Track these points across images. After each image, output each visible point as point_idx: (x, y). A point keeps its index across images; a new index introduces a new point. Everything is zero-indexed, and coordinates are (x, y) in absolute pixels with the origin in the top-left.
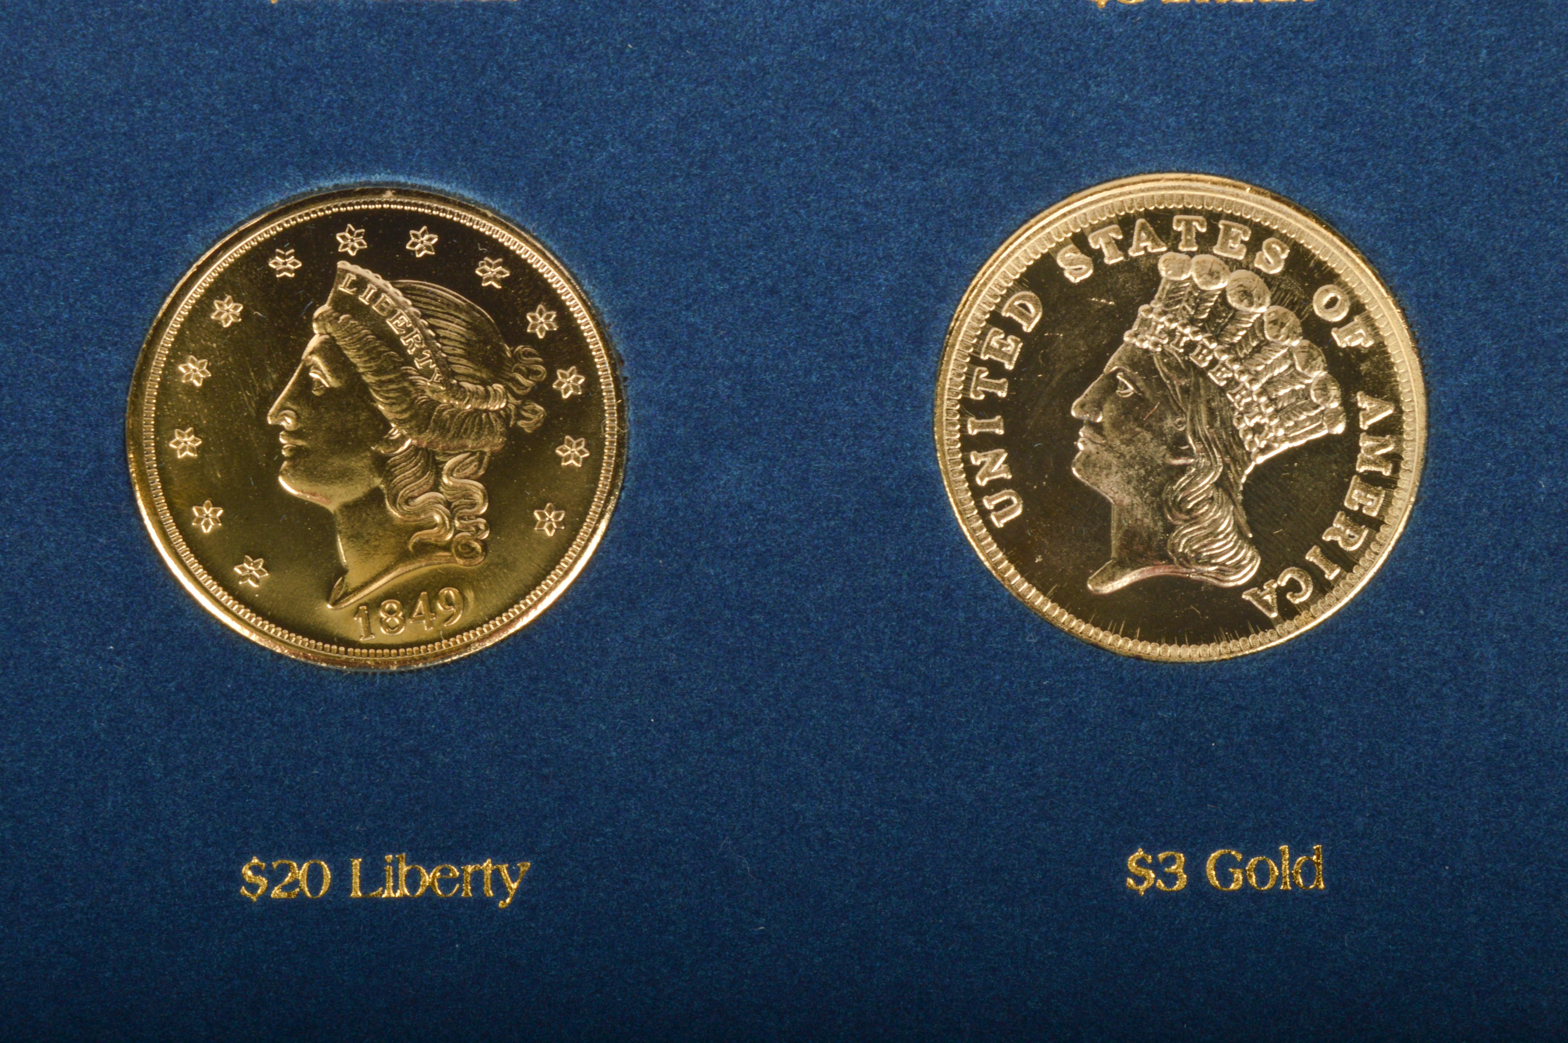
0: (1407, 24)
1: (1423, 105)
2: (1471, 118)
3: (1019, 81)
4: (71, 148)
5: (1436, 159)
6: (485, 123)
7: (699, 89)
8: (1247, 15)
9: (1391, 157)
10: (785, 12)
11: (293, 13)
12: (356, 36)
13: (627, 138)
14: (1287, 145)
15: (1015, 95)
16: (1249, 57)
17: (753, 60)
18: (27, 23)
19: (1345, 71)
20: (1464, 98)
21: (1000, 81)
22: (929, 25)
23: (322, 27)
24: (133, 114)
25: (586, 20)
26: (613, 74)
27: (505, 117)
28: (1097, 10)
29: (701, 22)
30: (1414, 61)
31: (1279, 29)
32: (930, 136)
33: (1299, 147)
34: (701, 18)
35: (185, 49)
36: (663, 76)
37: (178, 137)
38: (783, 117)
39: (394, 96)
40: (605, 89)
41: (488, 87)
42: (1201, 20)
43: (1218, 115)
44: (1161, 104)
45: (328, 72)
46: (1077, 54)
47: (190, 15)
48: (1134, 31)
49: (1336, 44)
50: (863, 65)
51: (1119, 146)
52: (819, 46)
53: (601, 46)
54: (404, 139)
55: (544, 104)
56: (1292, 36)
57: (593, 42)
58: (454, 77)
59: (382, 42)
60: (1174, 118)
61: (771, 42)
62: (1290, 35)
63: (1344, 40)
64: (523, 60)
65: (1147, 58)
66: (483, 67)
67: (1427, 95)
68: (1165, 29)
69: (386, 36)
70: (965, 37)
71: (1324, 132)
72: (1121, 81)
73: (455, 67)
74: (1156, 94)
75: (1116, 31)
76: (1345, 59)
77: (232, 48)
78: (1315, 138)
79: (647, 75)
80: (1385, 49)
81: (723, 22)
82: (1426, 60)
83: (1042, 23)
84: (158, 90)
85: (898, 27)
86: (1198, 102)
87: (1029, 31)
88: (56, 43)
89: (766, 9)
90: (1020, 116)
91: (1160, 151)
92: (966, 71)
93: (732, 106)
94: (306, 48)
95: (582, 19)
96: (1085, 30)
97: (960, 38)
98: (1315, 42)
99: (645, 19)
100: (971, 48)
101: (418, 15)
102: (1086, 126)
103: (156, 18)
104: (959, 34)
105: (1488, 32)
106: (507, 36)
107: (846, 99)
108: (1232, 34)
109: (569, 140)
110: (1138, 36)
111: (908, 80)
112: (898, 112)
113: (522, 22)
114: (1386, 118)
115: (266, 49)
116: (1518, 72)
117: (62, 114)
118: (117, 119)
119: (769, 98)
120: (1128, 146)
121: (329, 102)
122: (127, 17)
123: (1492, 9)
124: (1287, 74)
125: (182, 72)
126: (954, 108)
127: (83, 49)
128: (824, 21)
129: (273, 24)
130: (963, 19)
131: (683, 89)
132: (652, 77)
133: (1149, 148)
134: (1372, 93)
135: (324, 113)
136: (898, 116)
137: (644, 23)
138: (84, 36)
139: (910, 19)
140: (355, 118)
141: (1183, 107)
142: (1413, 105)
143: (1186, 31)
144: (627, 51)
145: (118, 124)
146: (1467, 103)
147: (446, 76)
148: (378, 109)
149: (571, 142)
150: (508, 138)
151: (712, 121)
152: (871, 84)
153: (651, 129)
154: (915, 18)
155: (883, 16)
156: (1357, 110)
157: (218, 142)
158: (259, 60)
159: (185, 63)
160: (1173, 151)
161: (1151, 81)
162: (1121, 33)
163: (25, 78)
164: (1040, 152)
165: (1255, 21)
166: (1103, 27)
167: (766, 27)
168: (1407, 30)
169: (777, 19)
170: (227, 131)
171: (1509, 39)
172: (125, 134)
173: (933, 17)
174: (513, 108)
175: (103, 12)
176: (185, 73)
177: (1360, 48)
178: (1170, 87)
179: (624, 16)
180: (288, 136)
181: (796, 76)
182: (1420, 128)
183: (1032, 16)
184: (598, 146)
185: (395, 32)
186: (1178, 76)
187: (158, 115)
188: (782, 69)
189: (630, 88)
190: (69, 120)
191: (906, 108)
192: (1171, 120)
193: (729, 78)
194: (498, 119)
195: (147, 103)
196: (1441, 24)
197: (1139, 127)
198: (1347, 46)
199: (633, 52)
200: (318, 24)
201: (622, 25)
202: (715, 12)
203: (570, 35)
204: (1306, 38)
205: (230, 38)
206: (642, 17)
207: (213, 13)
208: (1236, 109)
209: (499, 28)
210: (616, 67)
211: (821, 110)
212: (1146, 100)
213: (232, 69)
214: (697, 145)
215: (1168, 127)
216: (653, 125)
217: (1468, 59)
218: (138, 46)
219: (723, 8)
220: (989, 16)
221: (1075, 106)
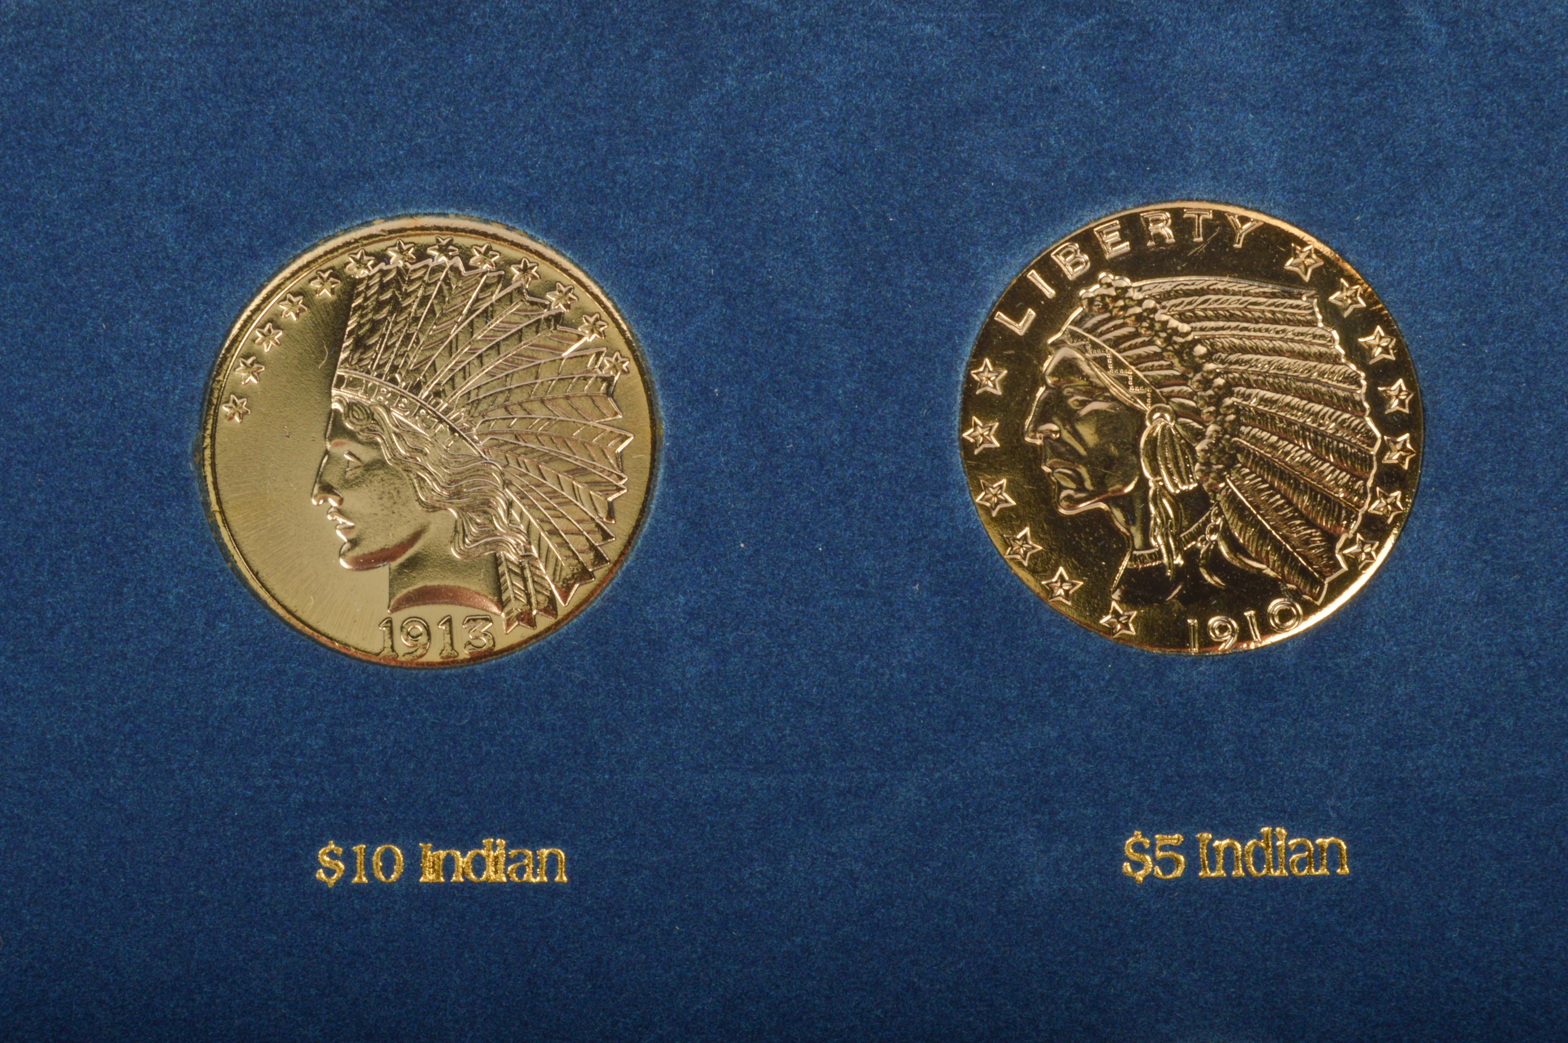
0: (1440, 897)
1: (1457, 979)
2: (1505, 993)
3: (1059, 959)
4: (132, 1034)
5: (1471, 1034)
6: (535, 1006)
7: (745, 970)
8: (1282, 889)
9: (1426, 1032)
10: (829, 892)
11: (349, 897)
12: (410, 919)
13: (674, 1020)
14: (1324, 1020)
15: (1055, 972)
16: (1284, 932)
17: (798, 940)
18: (91, 910)
19: (1379, 945)
20: (1497, 972)
21: (1041, 959)
22: (970, 903)
23: (377, 911)
24: (193, 1000)
25: (635, 902)
26: (661, 955)
27: (555, 1000)
28: (1134, 886)
29: (747, 904)
30: (1448, 935)
31: (1314, 903)
32: (972, 1014)
33: (1335, 1022)
34: (746, 899)
35: (244, 935)
36: (710, 958)
37: (237, 1022)
38: (828, 998)
39: (447, 979)
40: (653, 971)
41: (540, 969)
42: (1238, 895)
43: (1255, 990)
44: (1199, 980)
45: (382, 956)
46: (1116, 931)
47: (249, 900)
48: (1171, 907)
49: (1370, 918)
50: (906, 944)
51: (1157, 1021)
52: (862, 925)
53: (649, 928)
54: (457, 1021)
55: (594, 986)
56: (1326, 910)
57: (641, 924)
58: (505, 960)
59: (436, 925)
60: (1212, 994)
61: (815, 922)
62: (1325, 909)
63: (1378, 914)
64: (573, 943)
65: (1185, 934)
66: (534, 950)
67: (1461, 969)
68: (1202, 905)
69: (440, 920)
70: (1006, 916)
71: (1360, 1007)
72: (1159, 958)
73: (506, 950)
74: (1194, 970)
75: (1153, 907)
76: (1379, 933)
77: (289, 934)
78: (1352, 1013)
79: (694, 956)
80: (1419, 922)
81: (768, 902)
82: (1460, 934)
83: (1080, 900)
84: (218, 976)
85: (940, 906)
86: (1235, 977)
87: (1068, 909)
88: (120, 930)
89: (810, 889)
90: (1061, 992)
91: (1198, 1027)
92: (1007, 949)
93: (778, 986)
94: (361, 932)
95: (630, 901)
96: (1124, 907)
97: (1001, 916)
98: (1350, 917)
99: (692, 901)
100: (1012, 926)
101: (470, 898)
102: (1124, 1003)
103: (216, 904)
104: (999, 912)
105: (1520, 906)
106: (557, 918)
107: (889, 978)
108: (1269, 909)
109: (618, 1021)
110: (1176, 912)
111: (950, 959)
112: (940, 990)
113: (573, 904)
114: (1421, 993)
115: (323, 934)
116: (1551, 946)
117: (124, 1000)
118: (177, 1006)
119: (814, 979)
120: (1167, 1022)
121: (384, 985)
122: (188, 903)
123: (1525, 882)
124: (1323, 949)
125: (241, 958)
126: (996, 986)
127: (145, 936)
128: (867, 900)
129: (330, 909)
130: (1003, 897)
131: (729, 970)
132: (699, 959)
133: (1188, 1023)
134: (1407, 967)
135: (379, 996)
136: (940, 995)
137: (691, 904)
138: (146, 922)
139: (952, 897)
140: (409, 1001)
141: (1220, 982)
142: (1448, 979)
143: (1223, 906)
144: (675, 932)
145: (179, 1010)
146: (1500, 978)
147: (497, 959)
148: (431, 991)
149: (620, 1024)
150: (559, 1020)
151: (758, 1002)
152: (914, 963)
153: (698, 1010)
154: (956, 896)
155: (925, 895)
156: (1393, 984)
157: (275, 1027)
158: (316, 944)
159: (244, 948)
160: (1211, 1026)
161: (1188, 957)
162: (1158, 909)
163: (89, 965)
164: (1080, 1029)
165: (1291, 895)
166: (1141, 903)
167: (811, 906)
168: (1441, 904)
169: (821, 899)
170: (284, 1016)
171: (1542, 913)
172: (185, 1020)
173: (974, 895)
174: (563, 989)
175: (165, 899)
176: (244, 959)
177: (1395, 921)
178: (1208, 963)
179: (672, 898)
180: (344, 1019)
181: (840, 955)
182: (1455, 1003)
183: (1071, 893)
184: (647, 1028)
185: (448, 915)
186: (1215, 951)
187: (218, 1001)
188: (826, 949)
189: (678, 969)
190: (131, 1007)
191: (948, 986)
192: (1209, 995)
193: (774, 958)
194: (548, 1001)
195: (207, 988)
196: (1473, 897)
197: (1178, 1003)
198: (1382, 920)
199: (680, 933)
200: (373, 909)
201: (670, 907)
202: (761, 893)
203: (619, 917)
204: (1341, 912)
205: (289, 923)
206: (690, 898)
207: (272, 898)
208: (1272, 984)
209: (549, 910)
210: (663, 949)
211: (864, 990)
212: (1184, 976)
213: (289, 954)
214: (743, 1026)
215: (1206, 1003)
216: (699, 1007)
217: (1501, 932)
218: (199, 932)
219: (769, 889)
220: (1028, 894)
221: (1114, 982)
